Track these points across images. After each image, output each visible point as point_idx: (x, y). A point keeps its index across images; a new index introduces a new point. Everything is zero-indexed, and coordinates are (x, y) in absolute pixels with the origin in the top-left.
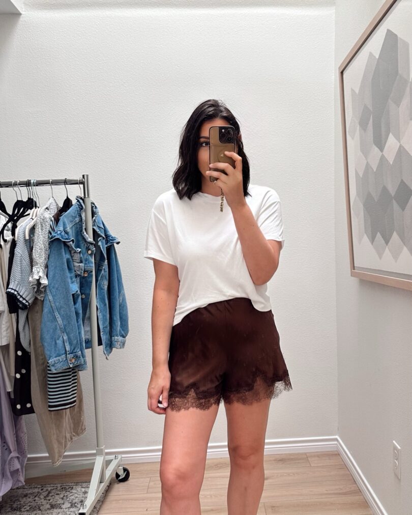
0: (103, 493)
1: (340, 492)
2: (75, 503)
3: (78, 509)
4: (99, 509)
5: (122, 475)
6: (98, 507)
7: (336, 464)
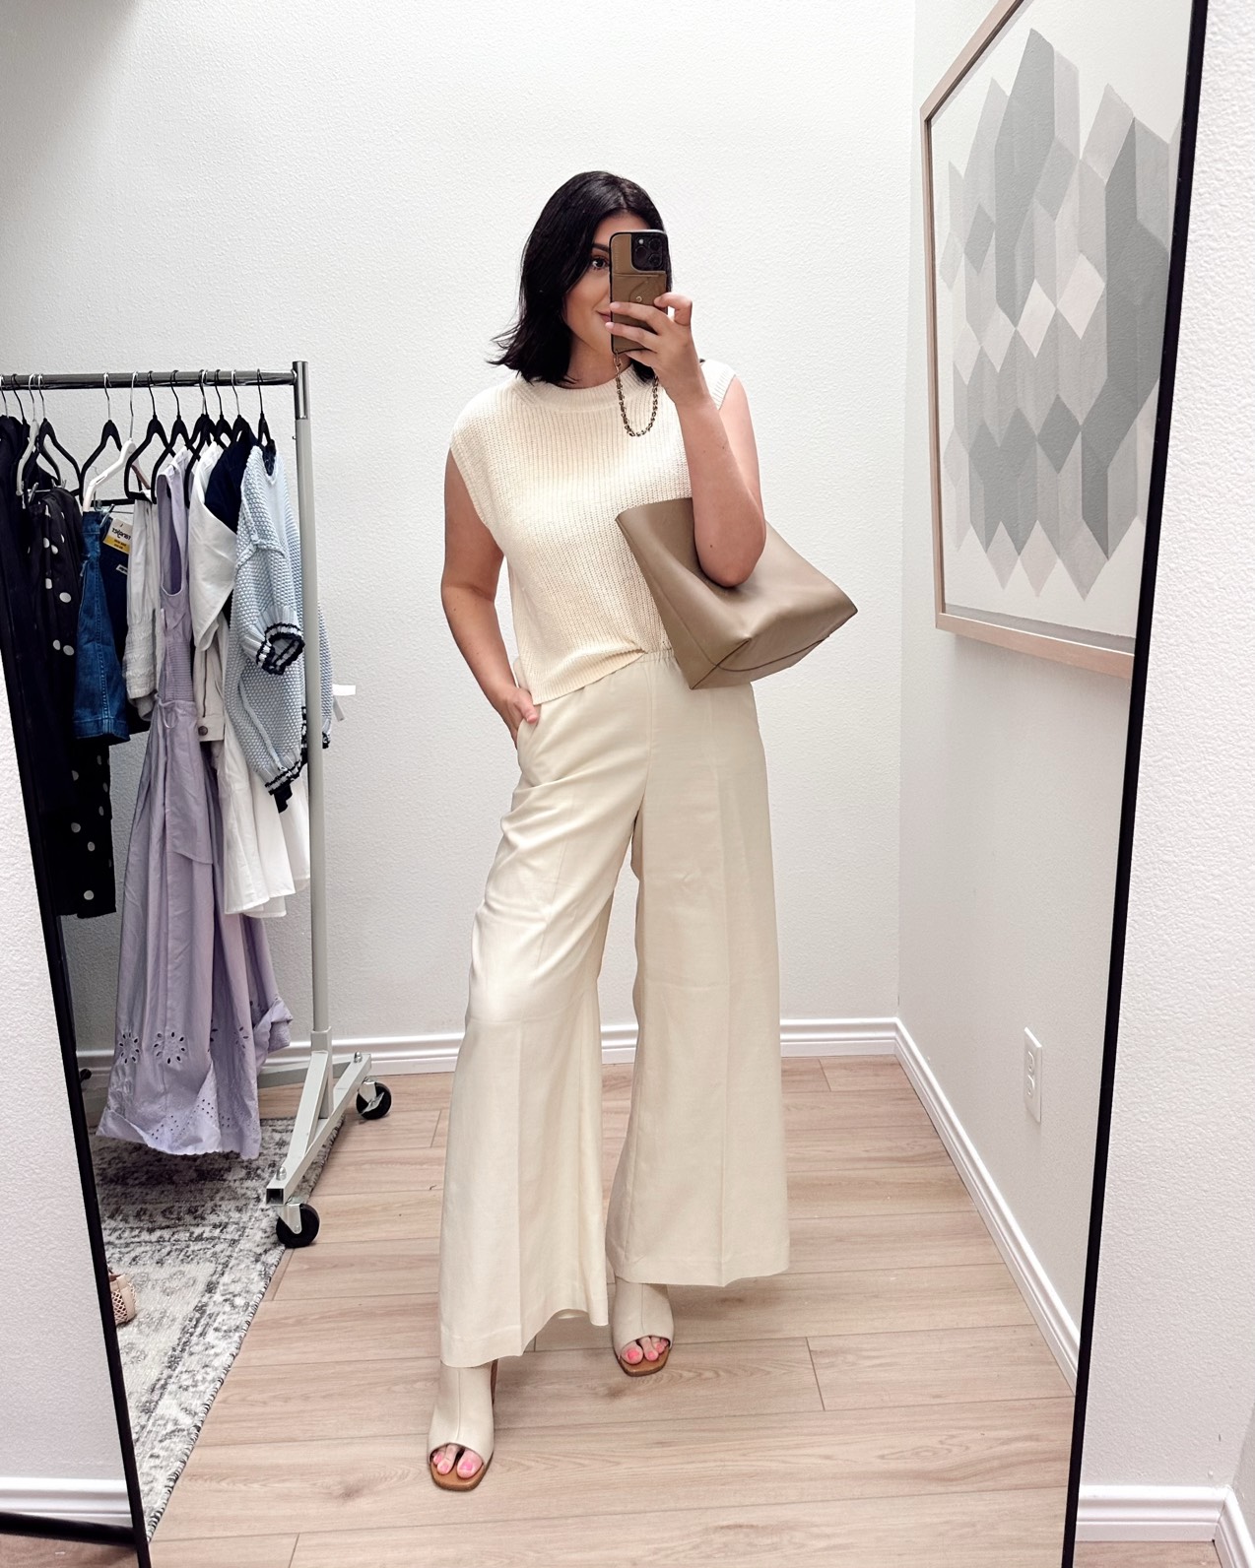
0: (324, 1146)
1: (899, 1155)
2: (258, 1169)
3: (264, 1182)
4: (315, 1183)
5: (373, 1101)
6: (313, 1178)
7: (893, 1086)
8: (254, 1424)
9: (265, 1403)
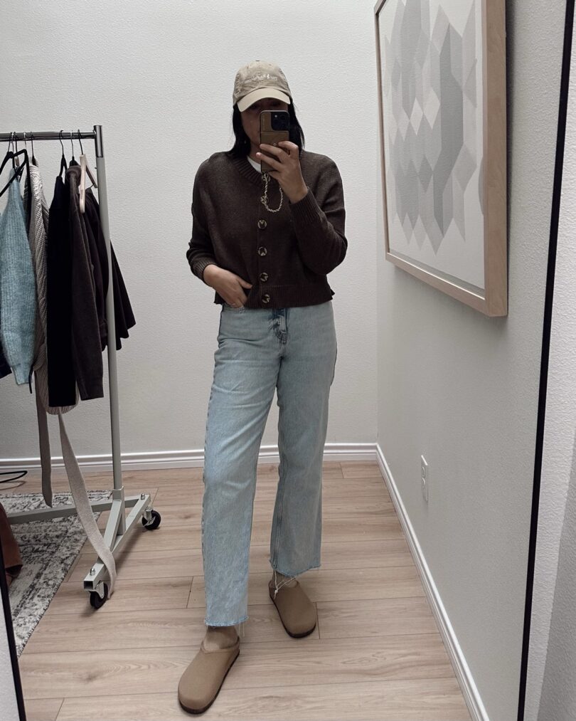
8: (50, 643)
9: (57, 633)
